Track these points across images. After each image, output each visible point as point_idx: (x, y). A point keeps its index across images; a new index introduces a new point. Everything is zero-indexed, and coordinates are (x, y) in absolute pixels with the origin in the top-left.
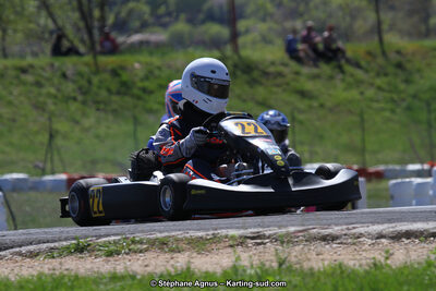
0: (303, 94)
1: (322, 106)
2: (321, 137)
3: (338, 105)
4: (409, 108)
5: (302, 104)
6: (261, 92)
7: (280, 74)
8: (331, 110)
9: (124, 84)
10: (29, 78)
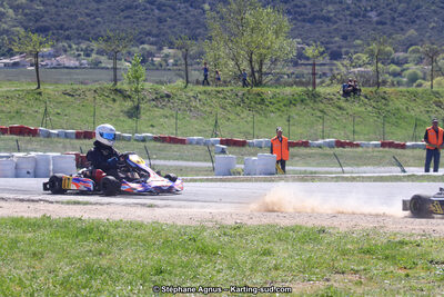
0: (340, 108)
5: (339, 113)
6: (322, 106)
7: (332, 99)
9: (263, 100)
10: (221, 95)
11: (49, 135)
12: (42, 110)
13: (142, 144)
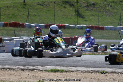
11: (30, 27)
12: (26, 13)
13: (81, 30)
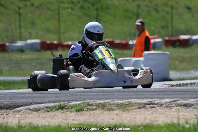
1: (32, 5)
2: (33, 23)
3: (41, 5)
4: (82, 8)
8: (37, 8)
